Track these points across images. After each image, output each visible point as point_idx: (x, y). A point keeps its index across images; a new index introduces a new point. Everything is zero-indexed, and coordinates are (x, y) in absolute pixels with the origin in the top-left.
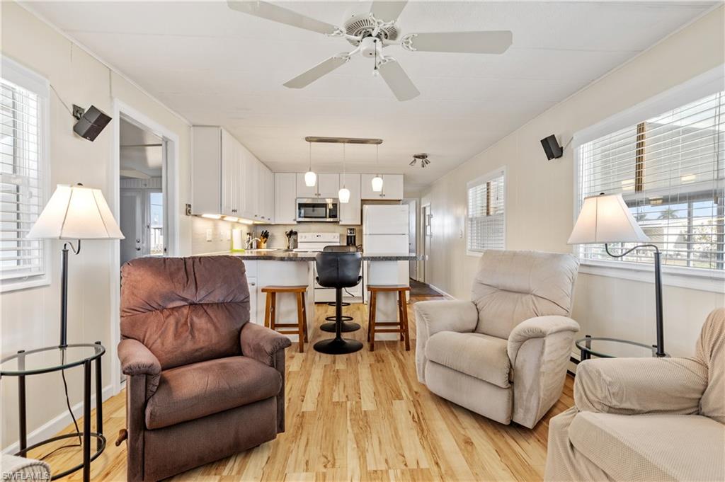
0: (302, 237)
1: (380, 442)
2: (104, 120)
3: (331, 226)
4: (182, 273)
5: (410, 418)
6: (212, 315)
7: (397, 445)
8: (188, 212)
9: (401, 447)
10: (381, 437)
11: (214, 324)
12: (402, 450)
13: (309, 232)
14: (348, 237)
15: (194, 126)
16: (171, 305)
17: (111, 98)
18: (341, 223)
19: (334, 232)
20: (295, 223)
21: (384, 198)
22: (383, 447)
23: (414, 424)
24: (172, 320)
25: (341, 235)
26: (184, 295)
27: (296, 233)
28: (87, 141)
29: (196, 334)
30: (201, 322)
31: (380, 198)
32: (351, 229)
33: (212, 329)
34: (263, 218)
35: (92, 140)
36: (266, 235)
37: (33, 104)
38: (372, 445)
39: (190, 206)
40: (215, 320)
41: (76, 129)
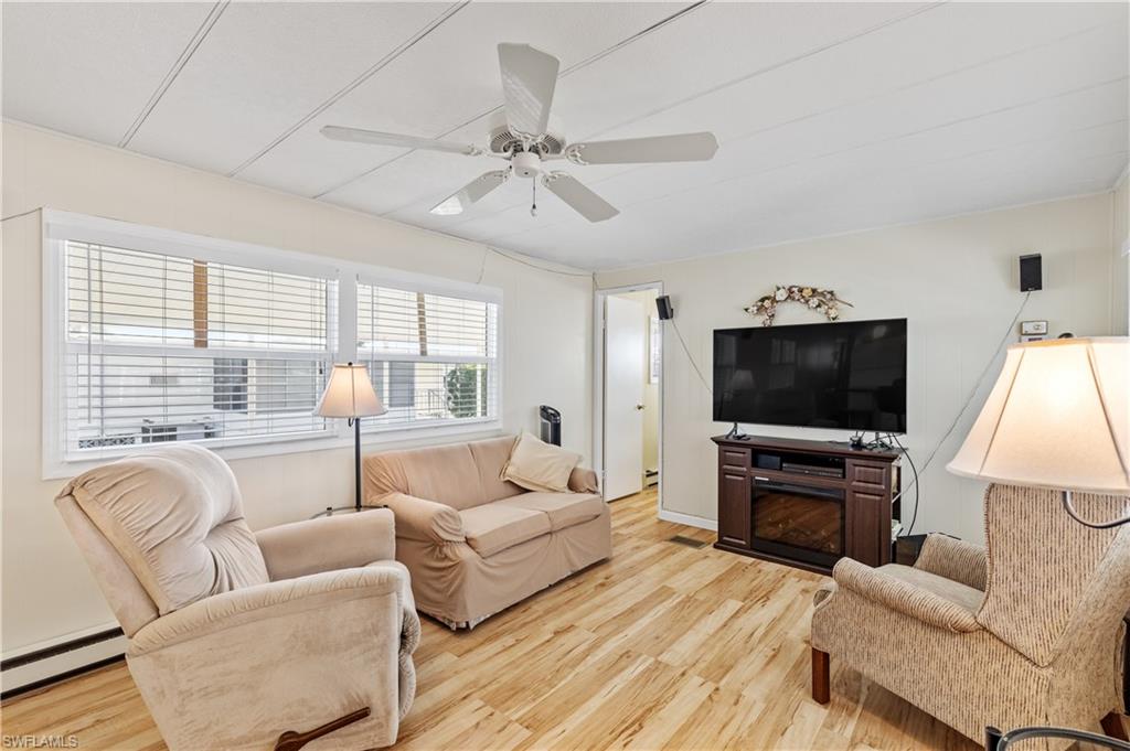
1: (724, 727)
5: (637, 738)
7: (703, 712)
9: (701, 706)
10: (716, 733)
12: (704, 703)
22: (725, 720)
23: (645, 724)
38: (738, 729)
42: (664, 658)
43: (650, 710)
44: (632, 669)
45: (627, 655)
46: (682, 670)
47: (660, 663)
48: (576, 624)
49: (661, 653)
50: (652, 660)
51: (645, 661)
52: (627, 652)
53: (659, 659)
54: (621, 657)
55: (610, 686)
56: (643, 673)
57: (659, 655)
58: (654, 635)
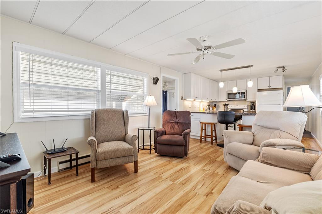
0: (230, 106)
2: (158, 79)
3: (243, 102)
4: (174, 114)
6: (179, 125)
8: (182, 99)
11: (179, 127)
13: (234, 104)
14: (251, 106)
15: (184, 74)
16: (171, 122)
17: (161, 73)
18: (247, 100)
19: (245, 104)
20: (227, 101)
21: (270, 88)
24: (170, 125)
25: (248, 105)
26: (174, 120)
27: (228, 105)
28: (155, 85)
29: (175, 129)
30: (176, 126)
31: (268, 88)
32: (253, 103)
33: (178, 128)
34: (211, 99)
35: (156, 84)
36: (215, 106)
37: (146, 80)
39: (182, 97)
40: (179, 126)
41: (153, 83)
42: (172, 183)
43: (178, 172)
44: (182, 180)
45: (183, 184)
46: (167, 179)
47: (173, 181)
48: (205, 197)
49: (172, 184)
50: (175, 182)
51: (178, 182)
52: (183, 185)
53: (173, 182)
54: (185, 183)
55: (188, 176)
56: (179, 179)
57: (173, 184)
58: (173, 191)
